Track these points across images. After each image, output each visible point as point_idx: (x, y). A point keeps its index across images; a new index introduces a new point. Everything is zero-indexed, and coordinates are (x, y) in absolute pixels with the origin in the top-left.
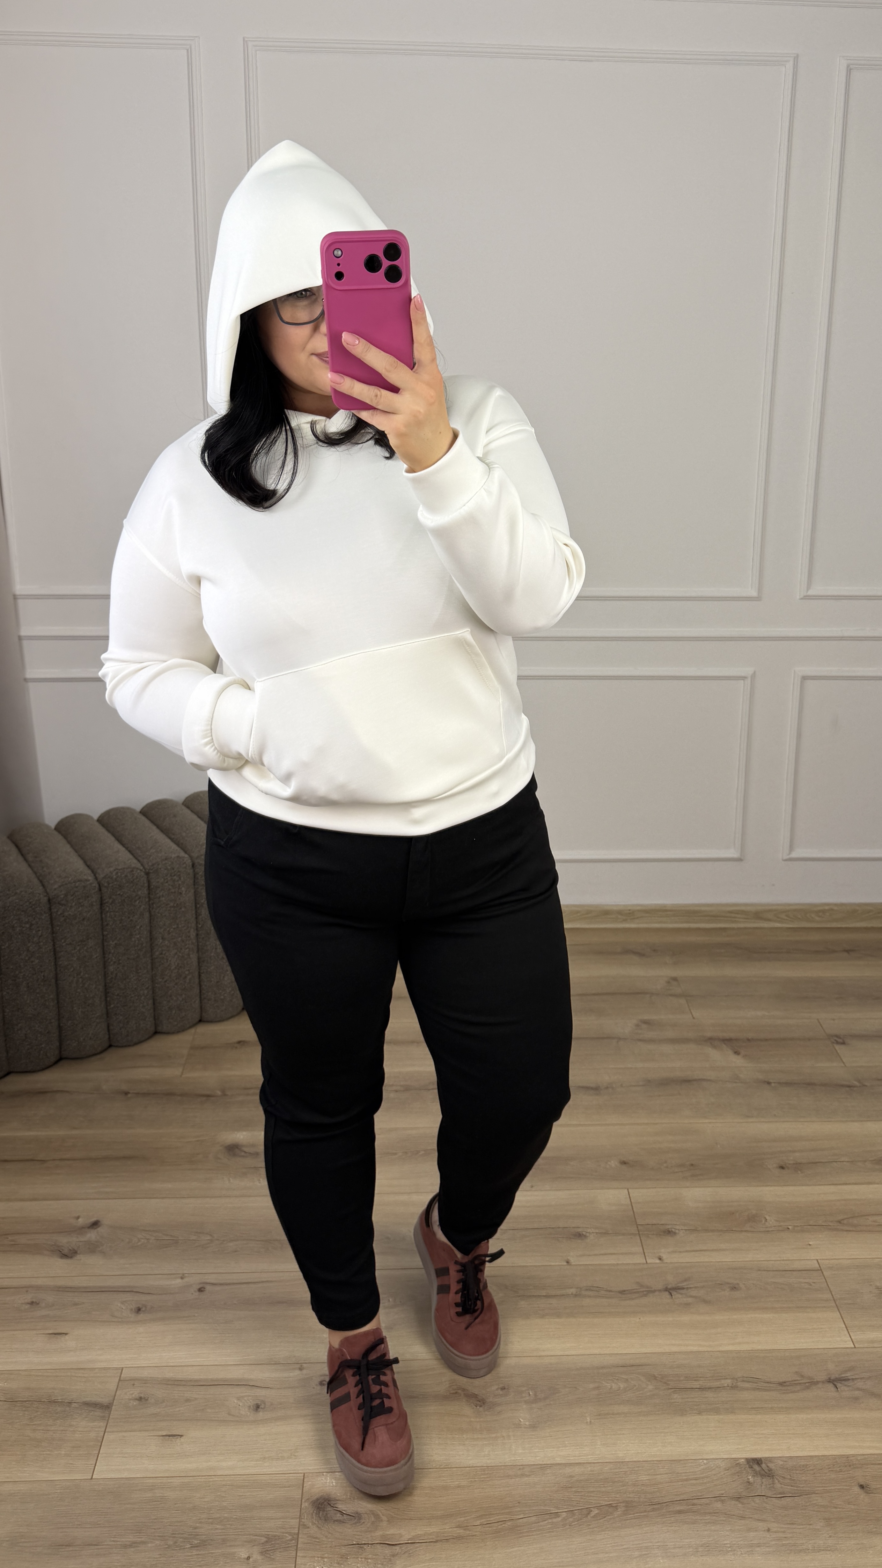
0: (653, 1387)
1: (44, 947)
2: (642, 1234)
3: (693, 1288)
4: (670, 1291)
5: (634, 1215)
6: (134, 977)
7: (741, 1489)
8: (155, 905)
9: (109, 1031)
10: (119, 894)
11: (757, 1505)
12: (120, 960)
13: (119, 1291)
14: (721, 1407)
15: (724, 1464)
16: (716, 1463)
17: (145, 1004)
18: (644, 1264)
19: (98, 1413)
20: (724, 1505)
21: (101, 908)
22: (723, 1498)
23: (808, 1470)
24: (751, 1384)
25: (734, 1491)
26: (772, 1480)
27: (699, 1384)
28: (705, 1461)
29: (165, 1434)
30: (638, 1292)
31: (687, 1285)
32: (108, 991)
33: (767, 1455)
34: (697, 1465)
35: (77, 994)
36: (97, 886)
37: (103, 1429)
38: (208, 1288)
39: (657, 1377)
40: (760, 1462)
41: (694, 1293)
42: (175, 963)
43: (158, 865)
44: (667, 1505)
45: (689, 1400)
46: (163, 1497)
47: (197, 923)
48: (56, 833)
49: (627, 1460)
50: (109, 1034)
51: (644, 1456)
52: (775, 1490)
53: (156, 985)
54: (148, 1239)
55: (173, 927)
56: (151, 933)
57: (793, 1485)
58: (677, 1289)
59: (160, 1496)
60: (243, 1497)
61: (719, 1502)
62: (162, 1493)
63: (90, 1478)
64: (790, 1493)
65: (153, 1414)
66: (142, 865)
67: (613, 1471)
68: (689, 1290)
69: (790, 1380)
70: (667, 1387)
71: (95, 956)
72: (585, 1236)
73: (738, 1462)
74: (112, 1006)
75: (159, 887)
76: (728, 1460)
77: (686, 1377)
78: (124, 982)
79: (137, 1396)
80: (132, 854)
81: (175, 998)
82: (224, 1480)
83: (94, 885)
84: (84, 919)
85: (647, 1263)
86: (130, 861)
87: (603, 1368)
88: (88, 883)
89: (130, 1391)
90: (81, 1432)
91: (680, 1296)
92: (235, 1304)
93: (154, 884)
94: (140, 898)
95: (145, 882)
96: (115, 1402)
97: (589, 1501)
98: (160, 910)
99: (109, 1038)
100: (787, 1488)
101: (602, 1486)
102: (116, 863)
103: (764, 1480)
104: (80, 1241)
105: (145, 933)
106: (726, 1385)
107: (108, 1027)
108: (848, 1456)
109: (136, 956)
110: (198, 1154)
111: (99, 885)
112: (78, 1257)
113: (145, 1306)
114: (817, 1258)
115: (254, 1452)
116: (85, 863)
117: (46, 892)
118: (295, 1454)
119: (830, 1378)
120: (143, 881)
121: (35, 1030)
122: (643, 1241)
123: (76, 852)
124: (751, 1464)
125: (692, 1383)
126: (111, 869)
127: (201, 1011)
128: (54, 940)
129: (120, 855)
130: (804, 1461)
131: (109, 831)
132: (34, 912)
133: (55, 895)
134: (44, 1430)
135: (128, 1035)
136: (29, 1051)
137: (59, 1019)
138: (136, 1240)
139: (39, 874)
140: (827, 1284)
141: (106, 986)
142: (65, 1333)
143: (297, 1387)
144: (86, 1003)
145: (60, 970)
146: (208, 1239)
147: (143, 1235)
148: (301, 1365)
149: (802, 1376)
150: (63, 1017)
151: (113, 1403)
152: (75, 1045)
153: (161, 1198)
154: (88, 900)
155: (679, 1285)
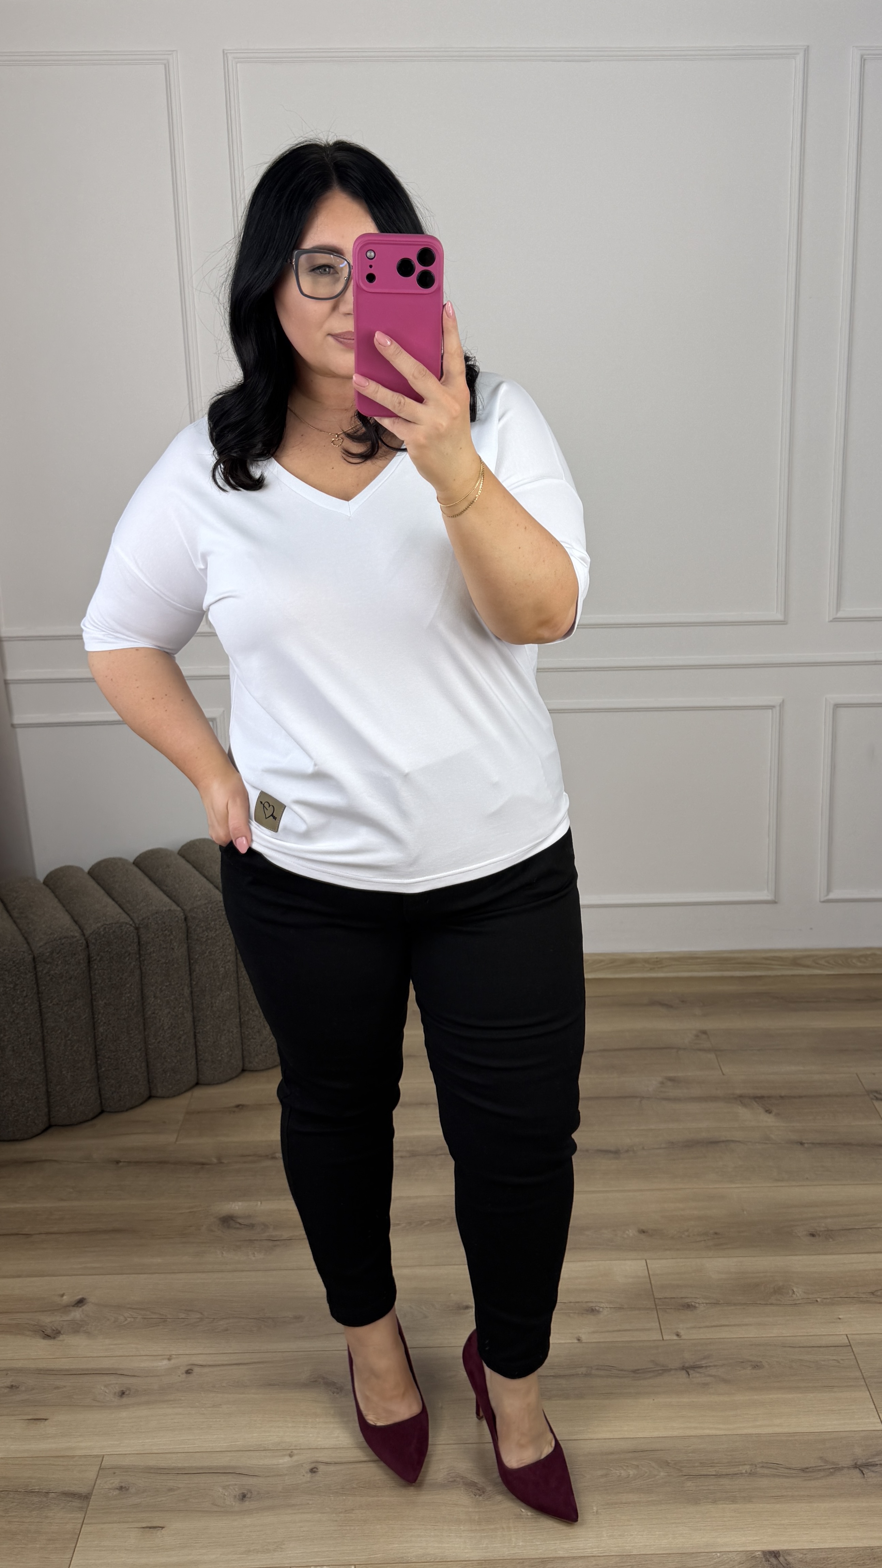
0: (666, 1474)
1: (29, 1008)
2: (659, 1308)
3: (711, 1366)
4: (688, 1370)
5: (652, 1288)
6: (125, 1038)
8: (145, 962)
9: (100, 1095)
10: (107, 951)
12: (109, 1021)
13: (103, 1374)
14: (737, 1495)
15: (739, 1557)
16: (730, 1556)
17: (138, 1067)
18: (660, 1340)
19: (77, 1503)
21: (89, 966)
23: (828, 1564)
24: (770, 1469)
27: (715, 1471)
28: (718, 1554)
29: (144, 1526)
30: (654, 1371)
31: (706, 1363)
32: (98, 1053)
33: (785, 1548)
34: (710, 1558)
35: (66, 1057)
36: (84, 942)
37: (81, 1521)
38: (197, 1370)
39: (669, 1463)
40: (777, 1555)
41: (713, 1371)
42: (168, 1023)
43: (149, 919)
45: (703, 1487)
47: (191, 980)
48: (44, 887)
49: (635, 1553)
50: (101, 1099)
51: (652, 1548)
53: (149, 1046)
54: (134, 1318)
55: (166, 984)
56: (142, 992)
58: (694, 1367)
65: (134, 1505)
66: (131, 919)
68: (708, 1369)
69: (814, 1466)
70: (681, 1474)
71: (84, 1017)
72: (598, 1312)
73: (753, 1555)
74: (103, 1069)
75: (149, 943)
76: (744, 1552)
77: (701, 1463)
78: (115, 1043)
79: (117, 1485)
80: (122, 909)
81: (169, 1060)
83: (81, 942)
85: (663, 1339)
86: (118, 916)
87: (612, 1453)
88: (75, 939)
89: (111, 1480)
90: (57, 1524)
91: (698, 1375)
92: (224, 1386)
93: (144, 939)
94: (129, 954)
95: (135, 937)
96: (94, 1491)
98: (151, 967)
99: (101, 1102)
102: (104, 918)
104: (64, 1321)
105: (136, 991)
106: (744, 1471)
107: (100, 1091)
108: (872, 1548)
109: (126, 1016)
110: (191, 1226)
111: (87, 942)
112: (61, 1337)
113: (129, 1389)
114: (847, 1333)
115: (239, 1544)
116: (72, 917)
117: (31, 949)
118: (281, 1547)
119: (856, 1464)
120: (133, 936)
121: (22, 1096)
122: (660, 1316)
123: (64, 906)
124: (768, 1557)
125: (707, 1469)
126: (99, 925)
127: (198, 1073)
128: (39, 1000)
129: (108, 909)
130: (825, 1553)
131: (99, 884)
132: (18, 971)
133: (40, 953)
134: (19, 1522)
135: (120, 1100)
136: (15, 1118)
137: (47, 1085)
138: (122, 1318)
139: (23, 931)
140: (857, 1361)
141: (96, 1047)
142: (45, 1418)
143: (286, 1475)
144: (74, 1067)
145: (47, 1032)
146: (198, 1317)
147: (129, 1313)
148: (291, 1451)
149: (826, 1462)
150: (51, 1082)
151: (92, 1494)
152: (64, 1111)
153: (150, 1273)
154: (76, 958)
155: (697, 1363)
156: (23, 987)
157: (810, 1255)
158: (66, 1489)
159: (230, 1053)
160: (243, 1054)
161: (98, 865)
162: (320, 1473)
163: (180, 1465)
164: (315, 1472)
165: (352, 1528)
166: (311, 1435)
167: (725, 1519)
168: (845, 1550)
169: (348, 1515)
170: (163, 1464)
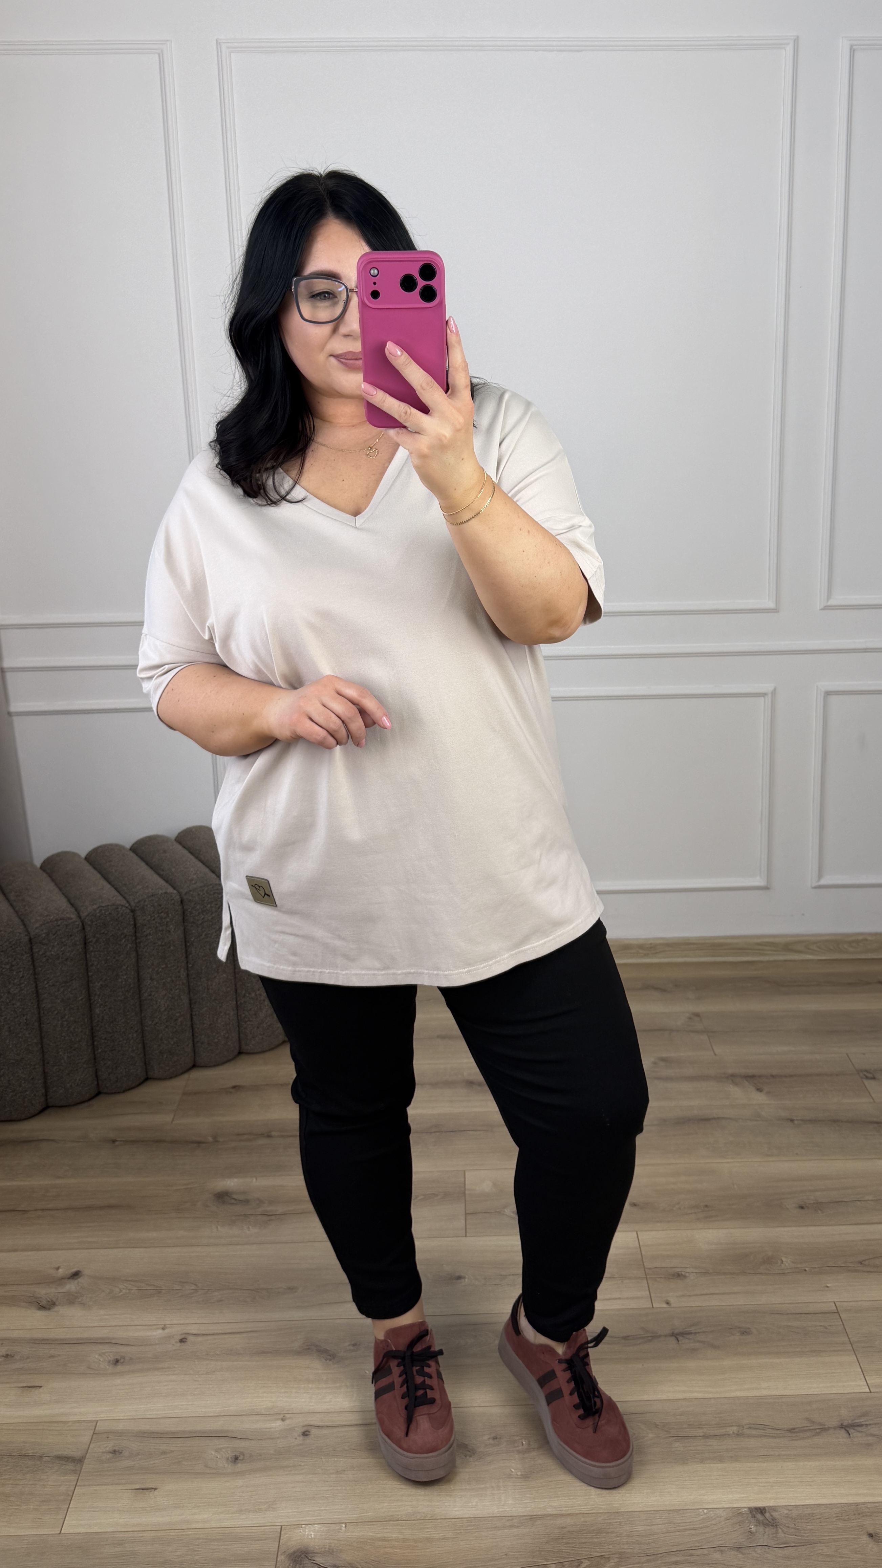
0: (654, 1435)
1: (25, 989)
2: (649, 1278)
3: (701, 1332)
4: (678, 1337)
5: (642, 1258)
6: (121, 1020)
7: (742, 1539)
8: (142, 944)
9: (97, 1076)
10: (103, 933)
11: (758, 1556)
12: (106, 1002)
13: (98, 1343)
14: (725, 1455)
15: (725, 1514)
16: (717, 1513)
17: (134, 1048)
18: (649, 1308)
19: (71, 1466)
20: (723, 1555)
21: (85, 948)
22: (722, 1548)
23: (813, 1519)
24: (758, 1431)
25: (736, 1541)
26: (775, 1529)
27: (703, 1432)
28: (705, 1511)
29: (138, 1487)
30: (643, 1338)
31: (694, 1330)
32: (94, 1034)
33: (771, 1504)
34: (697, 1515)
35: (62, 1038)
36: (81, 924)
37: (75, 1483)
38: (191, 1339)
39: (658, 1425)
40: (763, 1511)
41: (701, 1337)
42: (164, 1004)
43: (145, 901)
44: (663, 1556)
45: (691, 1448)
46: (133, 1551)
47: (187, 963)
48: (42, 872)
49: (622, 1511)
50: (97, 1081)
51: (640, 1506)
52: (777, 1540)
53: (146, 1028)
54: (129, 1289)
55: (162, 966)
56: (138, 974)
57: (798, 1534)
58: (683, 1334)
59: (130, 1551)
60: (216, 1550)
61: (718, 1553)
62: (133, 1547)
63: (59, 1532)
64: (794, 1543)
65: (127, 1467)
66: (128, 902)
67: (606, 1521)
68: (697, 1335)
69: (801, 1426)
70: (668, 1435)
71: (80, 998)
73: (740, 1511)
74: (100, 1051)
75: (145, 925)
76: (730, 1509)
77: (689, 1425)
78: (112, 1025)
79: (111, 1449)
80: (119, 892)
81: (165, 1042)
82: (197, 1534)
83: (77, 923)
84: (67, 960)
85: (653, 1307)
86: (114, 898)
88: (72, 921)
89: (105, 1444)
90: (51, 1486)
91: (687, 1341)
92: (217, 1355)
93: (140, 921)
94: (126, 936)
95: (131, 919)
96: (88, 1455)
97: (580, 1552)
98: (148, 949)
99: (98, 1084)
100: (791, 1538)
101: (595, 1537)
102: (100, 900)
103: (767, 1530)
104: (60, 1293)
105: (133, 973)
106: (731, 1432)
107: (96, 1072)
108: (857, 1504)
109: (123, 997)
110: (186, 1202)
111: (83, 924)
112: (56, 1308)
113: (124, 1358)
114: (835, 1300)
115: (230, 1504)
116: (69, 901)
117: (27, 931)
118: (274, 1506)
119: (842, 1425)
120: (129, 918)
121: (18, 1076)
122: (650, 1285)
123: (60, 890)
124: (754, 1513)
125: (696, 1430)
126: (95, 907)
127: (195, 1056)
128: (36, 981)
129: (104, 892)
130: (810, 1509)
131: (95, 868)
132: (14, 952)
133: (36, 935)
134: (12, 1484)
135: (117, 1081)
136: (12, 1098)
137: (44, 1065)
138: (117, 1290)
139: (20, 913)
140: (844, 1327)
141: (92, 1029)
142: (39, 1385)
143: (278, 1438)
144: (71, 1048)
145: (44, 1013)
146: (193, 1288)
147: (125, 1285)
148: (283, 1415)
149: (813, 1422)
150: (48, 1063)
151: (86, 1457)
152: (61, 1091)
153: (145, 1247)
154: (72, 939)
155: (686, 1330)
156: (18, 968)
157: (799, 1226)
158: (59, 1453)
159: (227, 1035)
160: (239, 1037)
161: (95, 850)
162: (312, 1436)
163: (173, 1429)
164: (307, 1435)
165: (344, 1488)
166: (303, 1400)
167: (713, 1478)
168: (831, 1506)
169: (339, 1475)
170: (155, 1428)
